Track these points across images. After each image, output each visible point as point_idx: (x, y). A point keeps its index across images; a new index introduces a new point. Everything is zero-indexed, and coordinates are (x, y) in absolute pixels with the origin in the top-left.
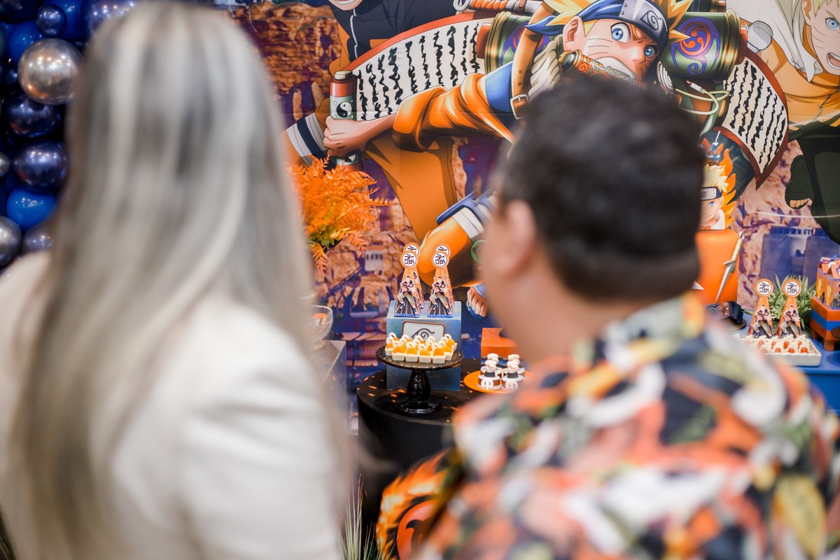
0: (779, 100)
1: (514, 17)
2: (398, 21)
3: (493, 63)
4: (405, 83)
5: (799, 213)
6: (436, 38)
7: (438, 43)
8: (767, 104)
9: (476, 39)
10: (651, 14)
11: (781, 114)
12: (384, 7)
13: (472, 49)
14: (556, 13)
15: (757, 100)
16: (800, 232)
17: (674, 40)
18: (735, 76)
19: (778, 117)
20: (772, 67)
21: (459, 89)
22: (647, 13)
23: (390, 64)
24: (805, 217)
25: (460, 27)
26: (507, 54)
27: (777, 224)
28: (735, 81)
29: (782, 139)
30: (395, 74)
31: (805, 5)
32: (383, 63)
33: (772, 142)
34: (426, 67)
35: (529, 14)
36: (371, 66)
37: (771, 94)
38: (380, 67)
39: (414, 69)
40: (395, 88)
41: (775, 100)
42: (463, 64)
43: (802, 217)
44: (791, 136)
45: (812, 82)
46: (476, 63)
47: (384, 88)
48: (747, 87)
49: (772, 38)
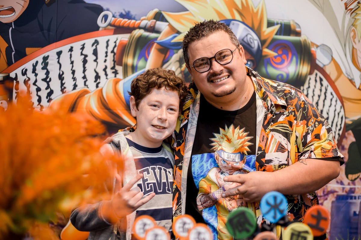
0: (339, 102)
1: (146, 34)
2: (51, 33)
3: (130, 70)
4: (55, 85)
5: (354, 184)
6: (83, 48)
7: (84, 52)
8: (331, 104)
9: (115, 50)
10: (249, 36)
11: (340, 111)
12: (39, 21)
13: (112, 59)
14: (179, 33)
15: (324, 101)
16: (355, 198)
17: (266, 56)
18: (309, 83)
19: (339, 114)
20: (333, 77)
21: (101, 90)
22: (247, 36)
23: (43, 69)
24: (359, 187)
25: (102, 40)
26: (141, 63)
27: (341, 193)
28: (309, 87)
29: (342, 130)
30: (47, 77)
31: (352, 34)
32: (37, 68)
33: (335, 132)
34: (73, 72)
35: (158, 32)
36: (26, 70)
37: (333, 97)
38: (34, 71)
39: (63, 73)
40: (47, 89)
41: (336, 101)
42: (105, 70)
43: (357, 186)
44: (347, 127)
45: (359, 89)
46: (116, 70)
47: (37, 89)
48: (317, 92)
49: (332, 56)
